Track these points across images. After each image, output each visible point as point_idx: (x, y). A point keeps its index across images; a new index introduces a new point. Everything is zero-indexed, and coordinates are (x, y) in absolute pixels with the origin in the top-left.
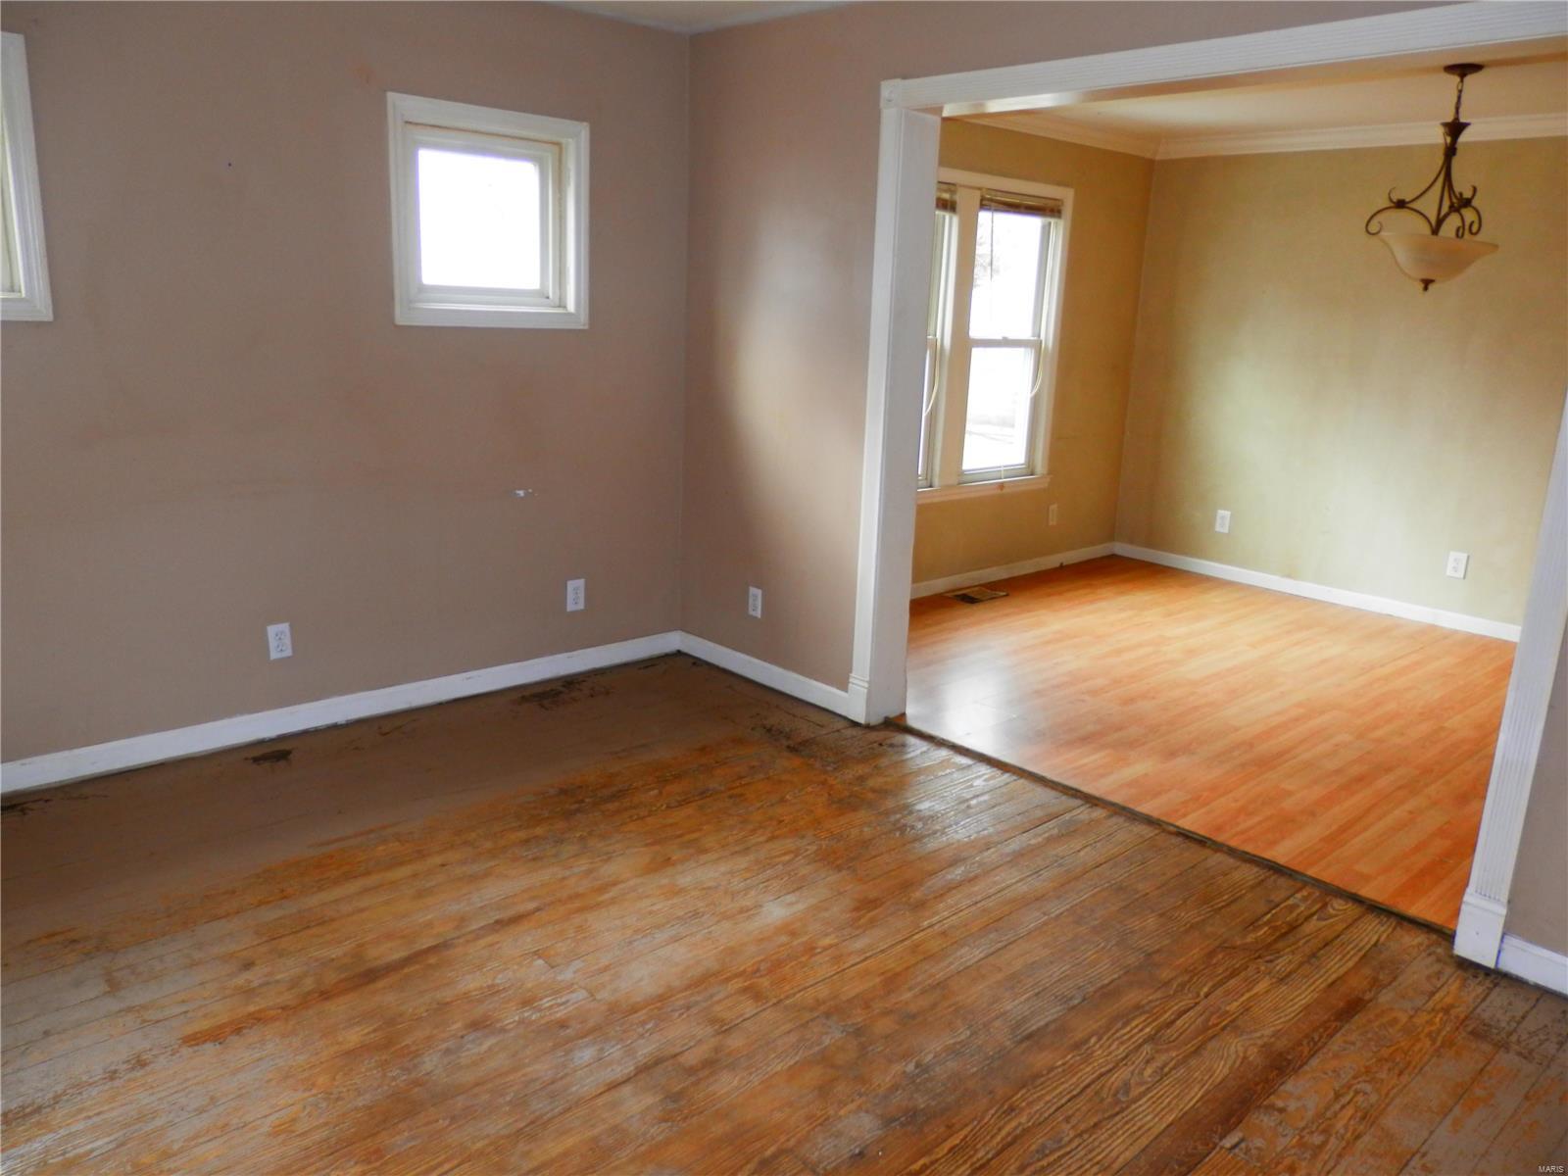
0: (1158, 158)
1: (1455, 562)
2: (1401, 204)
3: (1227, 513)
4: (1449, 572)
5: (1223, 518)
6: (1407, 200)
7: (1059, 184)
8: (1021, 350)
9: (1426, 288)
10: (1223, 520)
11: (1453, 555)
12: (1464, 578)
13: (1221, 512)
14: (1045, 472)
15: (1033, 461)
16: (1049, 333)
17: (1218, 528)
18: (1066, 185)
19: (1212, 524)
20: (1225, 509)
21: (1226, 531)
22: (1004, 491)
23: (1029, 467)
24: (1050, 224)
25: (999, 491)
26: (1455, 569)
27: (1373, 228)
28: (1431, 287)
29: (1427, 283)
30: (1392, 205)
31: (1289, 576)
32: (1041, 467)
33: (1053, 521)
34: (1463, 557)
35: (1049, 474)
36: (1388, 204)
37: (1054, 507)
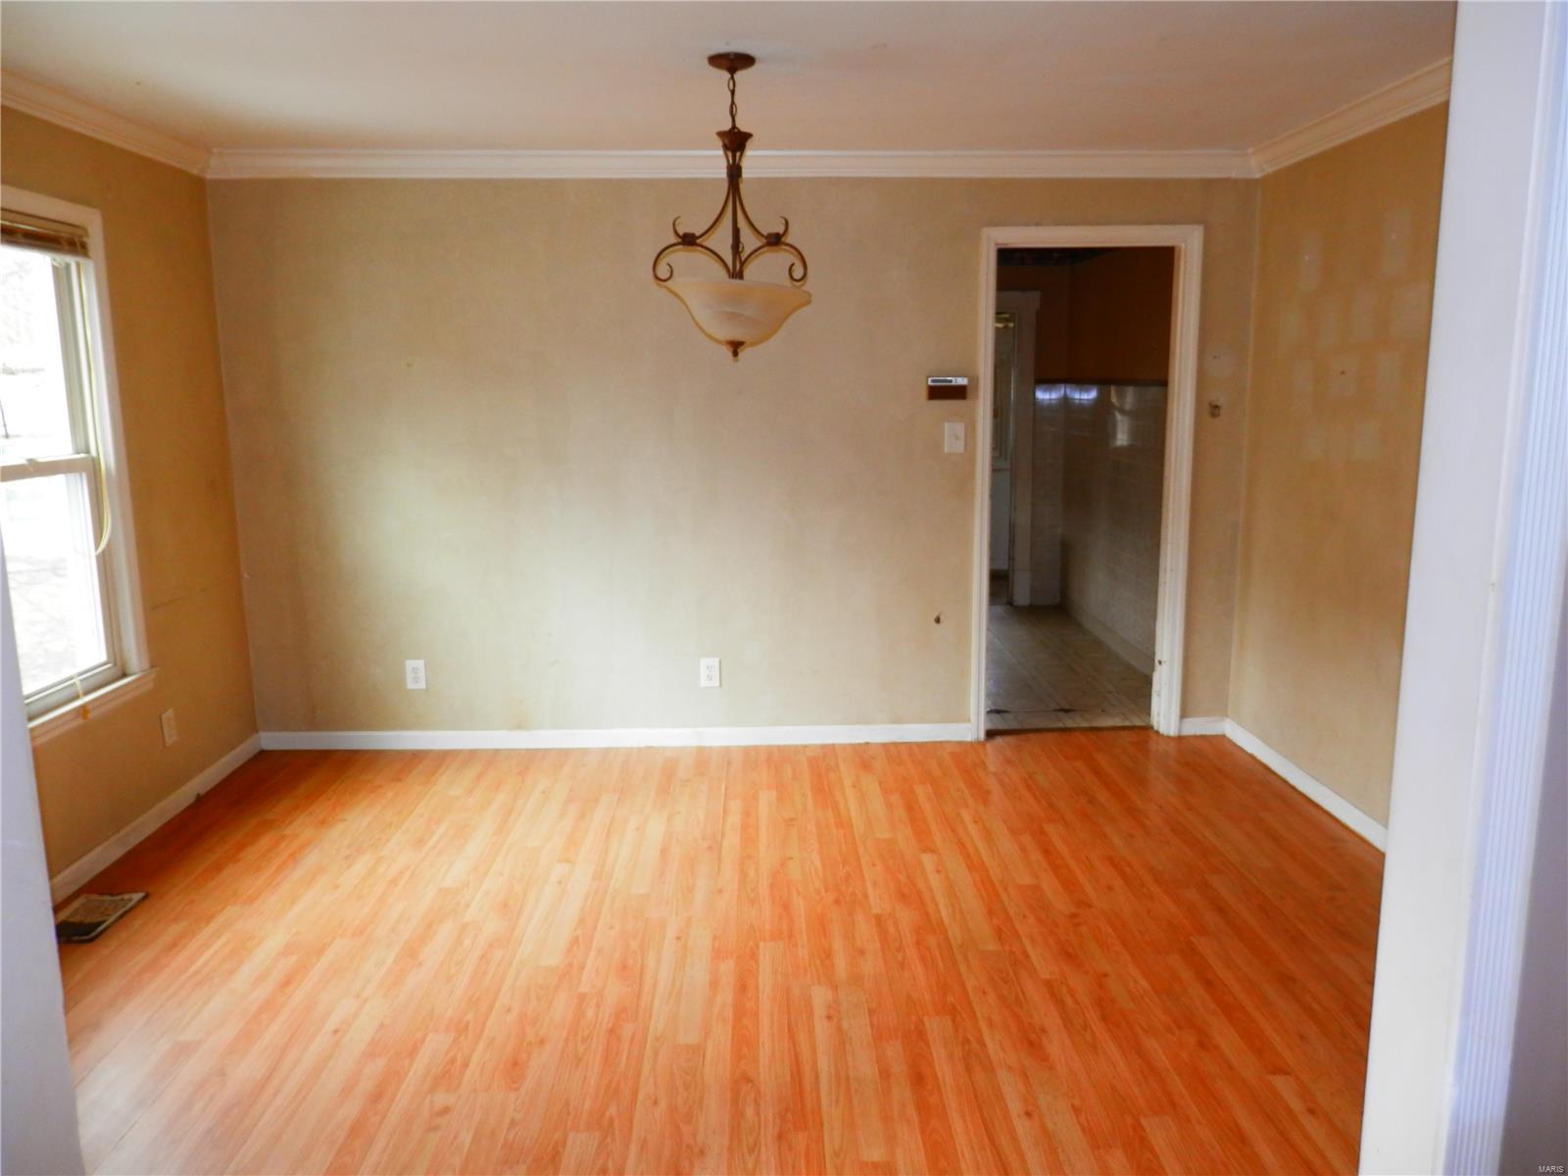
0: (209, 176)
1: (707, 669)
2: (689, 240)
3: (420, 663)
4: (704, 682)
5: (415, 670)
6: (697, 234)
7: (74, 199)
8: (59, 479)
9: (735, 354)
10: (415, 674)
11: (704, 662)
12: (721, 685)
13: (410, 664)
14: (146, 665)
15: (121, 650)
16: (104, 441)
17: (410, 685)
18: (86, 202)
19: (400, 680)
20: (416, 657)
21: (422, 685)
22: (91, 716)
23: (115, 665)
24: (68, 267)
25: (80, 721)
26: (709, 677)
27: (663, 272)
28: (744, 353)
29: (736, 347)
30: (680, 240)
31: (519, 727)
32: (136, 658)
33: (171, 737)
34: (715, 662)
35: (152, 666)
36: (673, 240)
37: (169, 714)
